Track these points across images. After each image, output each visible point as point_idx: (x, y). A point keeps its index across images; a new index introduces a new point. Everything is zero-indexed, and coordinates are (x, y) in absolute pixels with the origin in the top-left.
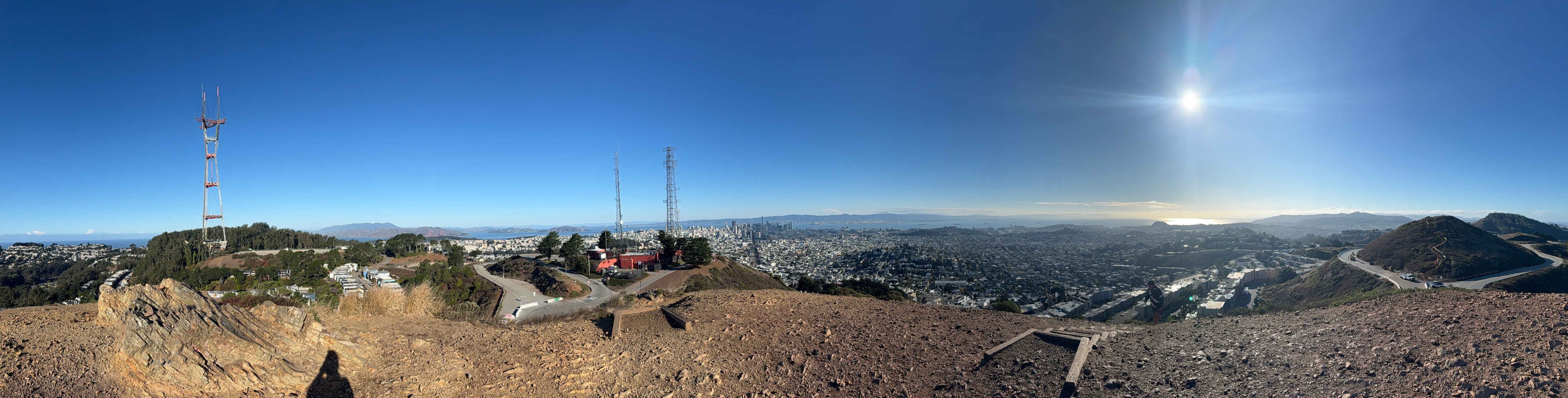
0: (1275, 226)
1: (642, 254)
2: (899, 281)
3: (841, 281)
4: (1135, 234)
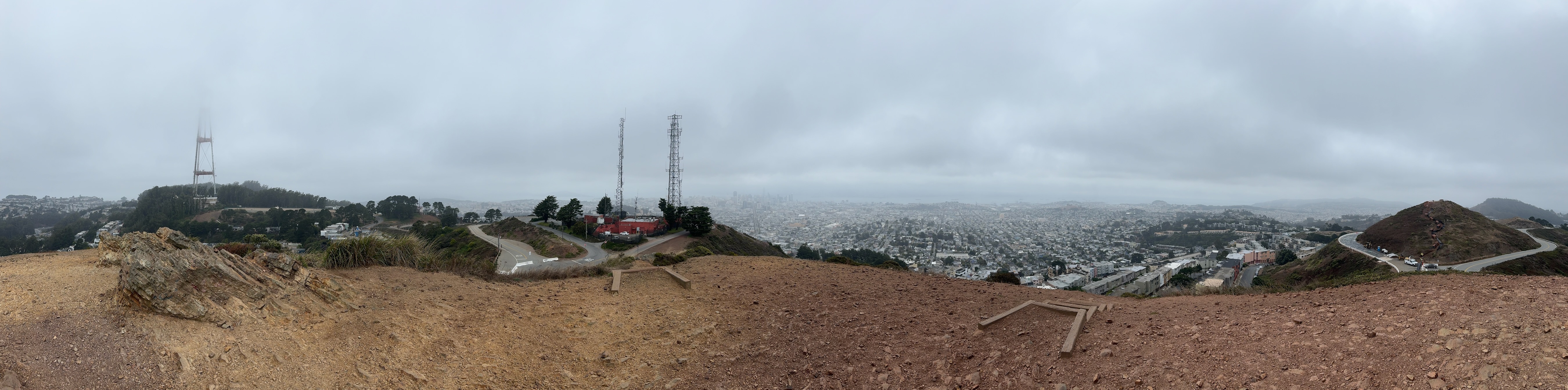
0: (1275, 211)
1: (642, 221)
2: (900, 252)
3: (841, 251)
4: (1136, 212)
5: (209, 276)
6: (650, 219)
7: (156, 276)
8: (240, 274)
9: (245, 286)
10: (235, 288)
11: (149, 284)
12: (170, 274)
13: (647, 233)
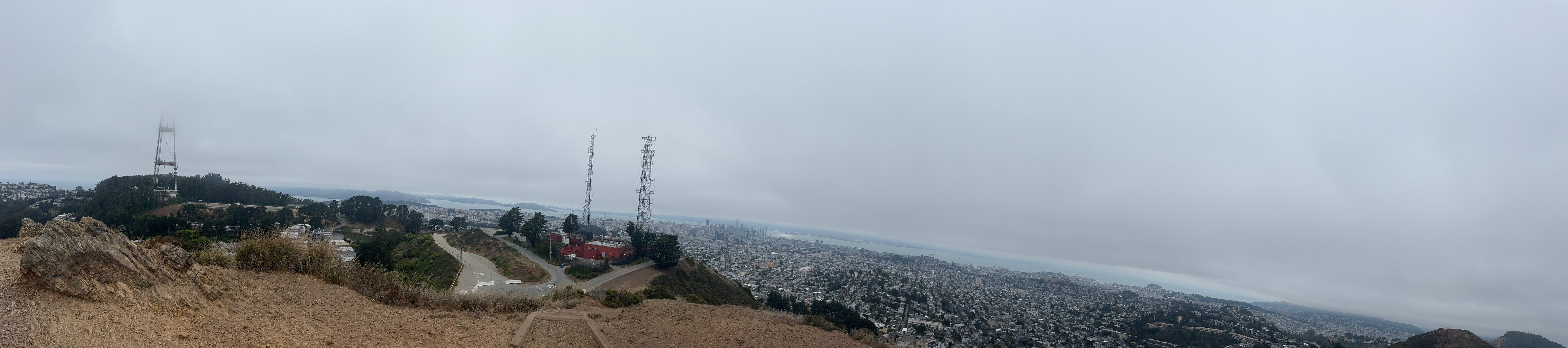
1: (608, 245)
2: (871, 311)
3: (811, 302)
4: (1129, 295)
5: (98, 260)
6: (617, 244)
7: (49, 256)
8: (132, 261)
9: (132, 273)
10: (123, 274)
11: (41, 262)
12: (62, 255)
13: (613, 260)
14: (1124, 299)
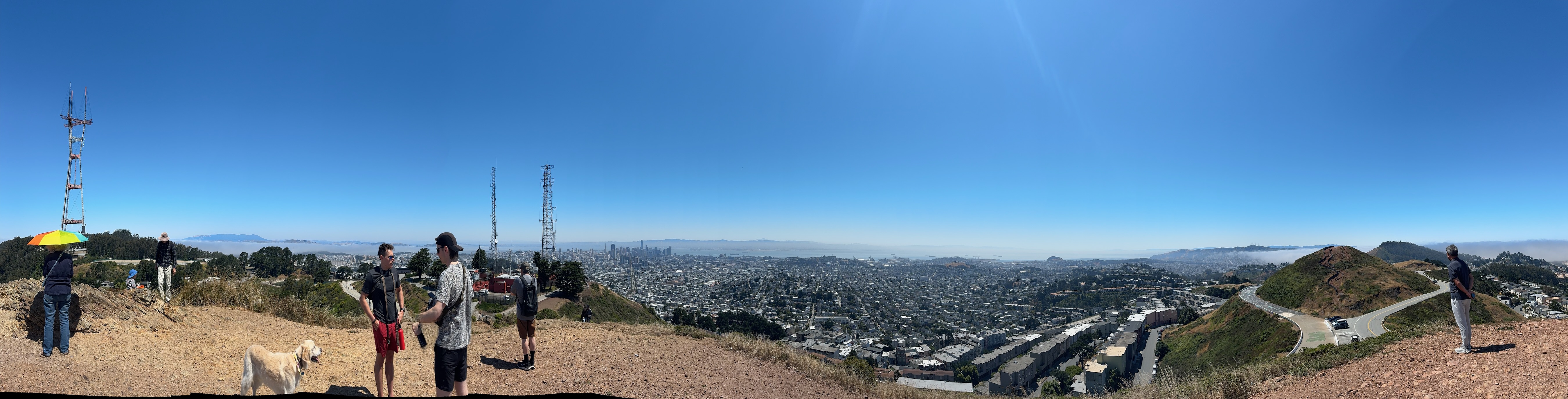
0: (1174, 262)
2: (778, 314)
3: (717, 314)
4: (1030, 270)
14: (1026, 275)
